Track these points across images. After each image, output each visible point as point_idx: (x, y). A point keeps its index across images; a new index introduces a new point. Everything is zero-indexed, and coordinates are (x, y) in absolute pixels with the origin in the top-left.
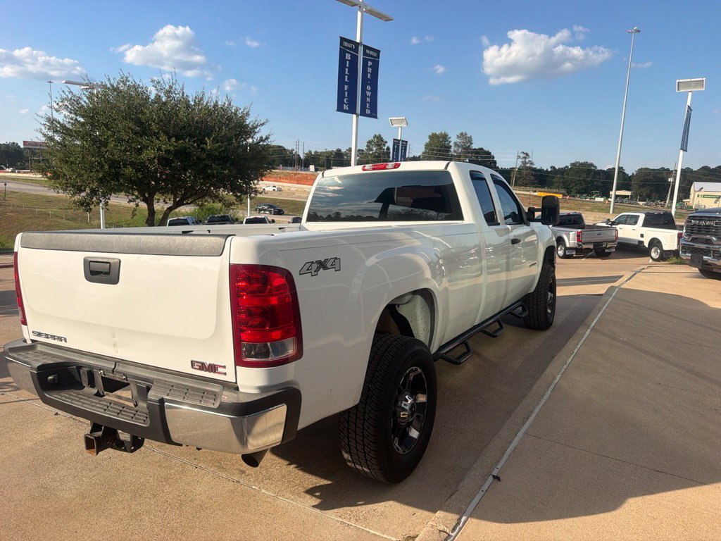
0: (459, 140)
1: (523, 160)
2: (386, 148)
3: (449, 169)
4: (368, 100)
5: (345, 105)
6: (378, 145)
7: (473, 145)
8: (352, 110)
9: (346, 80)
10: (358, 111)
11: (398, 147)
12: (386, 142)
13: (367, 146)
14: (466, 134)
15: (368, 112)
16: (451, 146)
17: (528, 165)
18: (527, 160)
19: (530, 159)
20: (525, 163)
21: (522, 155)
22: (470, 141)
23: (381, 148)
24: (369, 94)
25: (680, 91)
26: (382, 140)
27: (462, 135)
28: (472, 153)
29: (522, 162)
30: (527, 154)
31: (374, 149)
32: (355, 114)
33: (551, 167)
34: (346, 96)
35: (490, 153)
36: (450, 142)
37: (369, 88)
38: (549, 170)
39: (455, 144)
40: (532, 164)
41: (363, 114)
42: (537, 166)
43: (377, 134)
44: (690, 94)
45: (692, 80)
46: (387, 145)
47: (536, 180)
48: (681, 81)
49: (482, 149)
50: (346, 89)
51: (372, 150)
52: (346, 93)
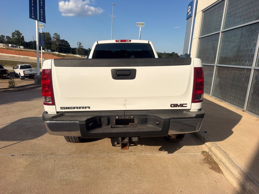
0: (54, 36)
1: (79, 45)
2: (21, 36)
3: (149, 43)
4: (42, 15)
5: (32, 16)
6: (18, 35)
7: (60, 38)
8: (36, 19)
9: (32, 5)
10: (38, 19)
11: (41, 36)
12: (22, 34)
13: (12, 35)
14: (57, 34)
15: (42, 20)
16: (51, 38)
17: (81, 47)
18: (81, 45)
19: (82, 45)
20: (80, 46)
21: (79, 44)
22: (59, 36)
23: (20, 36)
24: (42, 12)
25: (138, 26)
26: (19, 33)
27: (55, 34)
28: (60, 41)
29: (79, 46)
30: (80, 43)
31: (16, 36)
32: (37, 20)
33: (89, 48)
34: (33, 12)
35: (67, 42)
36: (51, 36)
37: (42, 10)
38: (88, 49)
39: (53, 37)
40: (83, 47)
41: (40, 20)
42: (84, 48)
43: (17, 30)
44: (140, 27)
45: (141, 23)
46: (22, 35)
47: (84, 52)
48: (138, 23)
49: (64, 40)
50: (32, 9)
51: (15, 37)
52: (33, 11)
